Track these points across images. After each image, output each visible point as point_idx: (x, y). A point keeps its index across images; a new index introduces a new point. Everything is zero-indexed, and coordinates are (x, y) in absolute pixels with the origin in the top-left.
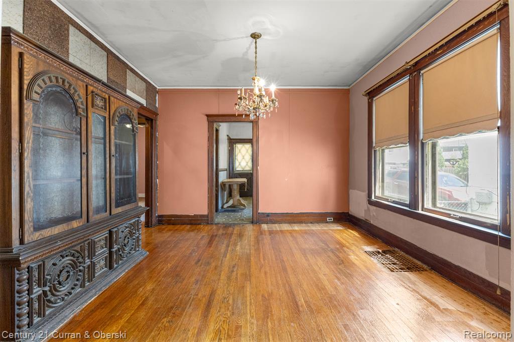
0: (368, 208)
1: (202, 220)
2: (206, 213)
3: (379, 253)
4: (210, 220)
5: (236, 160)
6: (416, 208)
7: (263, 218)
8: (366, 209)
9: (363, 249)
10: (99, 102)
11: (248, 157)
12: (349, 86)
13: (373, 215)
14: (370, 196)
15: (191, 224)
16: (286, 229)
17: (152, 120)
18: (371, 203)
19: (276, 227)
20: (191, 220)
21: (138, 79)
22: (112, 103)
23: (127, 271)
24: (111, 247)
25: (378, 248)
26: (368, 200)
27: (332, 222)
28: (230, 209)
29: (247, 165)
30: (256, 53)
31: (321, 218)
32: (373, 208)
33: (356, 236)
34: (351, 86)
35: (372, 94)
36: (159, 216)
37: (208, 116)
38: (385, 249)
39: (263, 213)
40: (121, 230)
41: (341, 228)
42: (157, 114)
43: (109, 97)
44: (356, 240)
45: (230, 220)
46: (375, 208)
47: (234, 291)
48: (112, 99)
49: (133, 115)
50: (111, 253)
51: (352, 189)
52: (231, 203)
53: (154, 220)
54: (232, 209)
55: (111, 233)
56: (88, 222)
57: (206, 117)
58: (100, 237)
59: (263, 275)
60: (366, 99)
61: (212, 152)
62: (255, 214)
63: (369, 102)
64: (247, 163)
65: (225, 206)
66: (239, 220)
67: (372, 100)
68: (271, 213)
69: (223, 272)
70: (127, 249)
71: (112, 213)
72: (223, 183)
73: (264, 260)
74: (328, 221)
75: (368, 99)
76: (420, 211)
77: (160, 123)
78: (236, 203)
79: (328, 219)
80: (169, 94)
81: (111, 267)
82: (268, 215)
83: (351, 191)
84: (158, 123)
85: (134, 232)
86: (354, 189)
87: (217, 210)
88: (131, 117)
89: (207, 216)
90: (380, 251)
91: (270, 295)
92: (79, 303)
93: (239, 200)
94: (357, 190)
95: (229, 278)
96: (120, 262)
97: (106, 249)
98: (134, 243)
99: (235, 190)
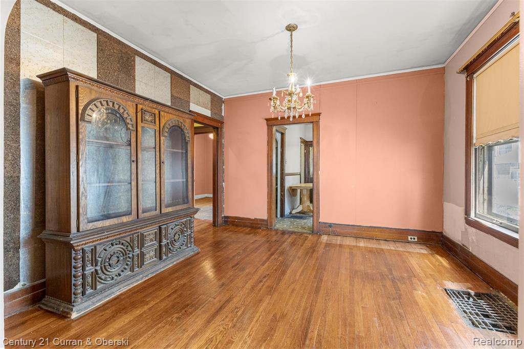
0: (466, 229)
1: (261, 224)
2: (265, 218)
3: (469, 294)
4: (269, 224)
7: (324, 229)
8: (464, 230)
9: (442, 285)
10: (148, 117)
12: (444, 63)
13: (472, 239)
14: (467, 212)
15: (251, 227)
16: (348, 243)
17: (218, 128)
18: (469, 222)
19: (338, 240)
20: (252, 223)
21: (202, 92)
22: (162, 117)
24: (160, 241)
25: (471, 289)
26: (466, 218)
27: (415, 243)
28: (298, 215)
30: (292, 47)
31: (401, 235)
32: (472, 230)
33: (443, 266)
34: (446, 63)
35: (471, 69)
36: (226, 217)
37: (266, 119)
38: (481, 291)
39: (325, 223)
40: (170, 227)
41: (425, 252)
42: (222, 123)
43: (159, 112)
44: (439, 272)
45: (291, 227)
46: (474, 230)
47: (250, 302)
48: (162, 113)
49: (184, 126)
50: (160, 246)
51: (446, 202)
52: (300, 209)
53: (220, 221)
54: (301, 215)
55: (160, 229)
56: (138, 218)
57: (266, 122)
58: (150, 232)
59: (289, 292)
60: (463, 77)
61: (271, 156)
62: (315, 224)
63: (467, 81)
65: (294, 212)
66: (300, 227)
67: (472, 78)
68: (334, 224)
69: (251, 280)
70: (177, 244)
71: (162, 212)
72: (291, 188)
73: (300, 275)
74: (409, 239)
75: (467, 77)
77: (226, 130)
78: (305, 210)
79: (409, 237)
80: (234, 102)
81: (160, 258)
82: (330, 225)
83: (445, 204)
84: (224, 130)
85: (185, 229)
86: (449, 202)
87: (282, 215)
88: (183, 128)
89: (266, 221)
90: (472, 293)
91: (283, 316)
92: (126, 284)
93: (309, 206)
94: (453, 203)
95: (253, 288)
96: (170, 255)
97: (155, 242)
98: (186, 240)
99: (304, 195)
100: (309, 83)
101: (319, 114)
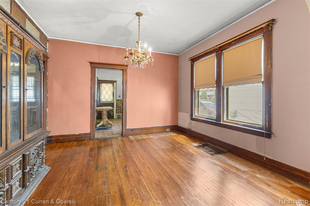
0: (191, 122)
1: (85, 137)
2: (89, 132)
3: (201, 146)
4: (92, 136)
5: (102, 94)
6: (220, 121)
7: (129, 132)
8: (189, 122)
9: (193, 145)
10: (17, 42)
11: (110, 93)
12: (178, 54)
13: (194, 125)
14: (192, 115)
15: (77, 141)
16: (145, 138)
18: (192, 119)
19: (139, 137)
20: (76, 138)
21: (34, 28)
22: (26, 45)
23: (37, 186)
24: (24, 169)
25: (200, 144)
26: (191, 118)
27: (170, 132)
28: (101, 127)
29: (109, 97)
30: (139, 26)
31: (163, 129)
32: (193, 122)
33: (186, 138)
34: (179, 54)
35: (194, 60)
36: (49, 137)
37: (91, 63)
38: (203, 144)
39: (130, 129)
40: (31, 153)
41: (176, 135)
42: (48, 58)
43: (23, 38)
44: (187, 141)
45: (106, 135)
46: (195, 122)
47: (135, 184)
48: (25, 40)
49: (40, 56)
50: (24, 174)
51: (180, 112)
52: (101, 123)
54: (103, 127)
55: (24, 156)
56: (6, 149)
57: (90, 64)
58: (16, 162)
59: (147, 169)
60: (190, 62)
62: (124, 131)
63: (191, 64)
64: (110, 96)
65: (98, 126)
66: (112, 135)
67: (193, 63)
68: (135, 129)
69: (120, 172)
70: (35, 168)
71: (25, 139)
73: (143, 160)
74: (167, 131)
75: (191, 63)
76: (222, 123)
77: (50, 63)
78: (105, 123)
79: (167, 129)
80: (56, 43)
81: (24, 186)
82: (132, 130)
83: (179, 113)
84: (48, 64)
85: (40, 152)
88: (39, 58)
89: (90, 134)
90: (201, 145)
91: (159, 181)
93: (107, 121)
94: (183, 112)
95: (127, 176)
96: (31, 179)
97: (20, 171)
98: (41, 162)
99: (104, 114)
100: (150, 50)
101: (127, 66)
